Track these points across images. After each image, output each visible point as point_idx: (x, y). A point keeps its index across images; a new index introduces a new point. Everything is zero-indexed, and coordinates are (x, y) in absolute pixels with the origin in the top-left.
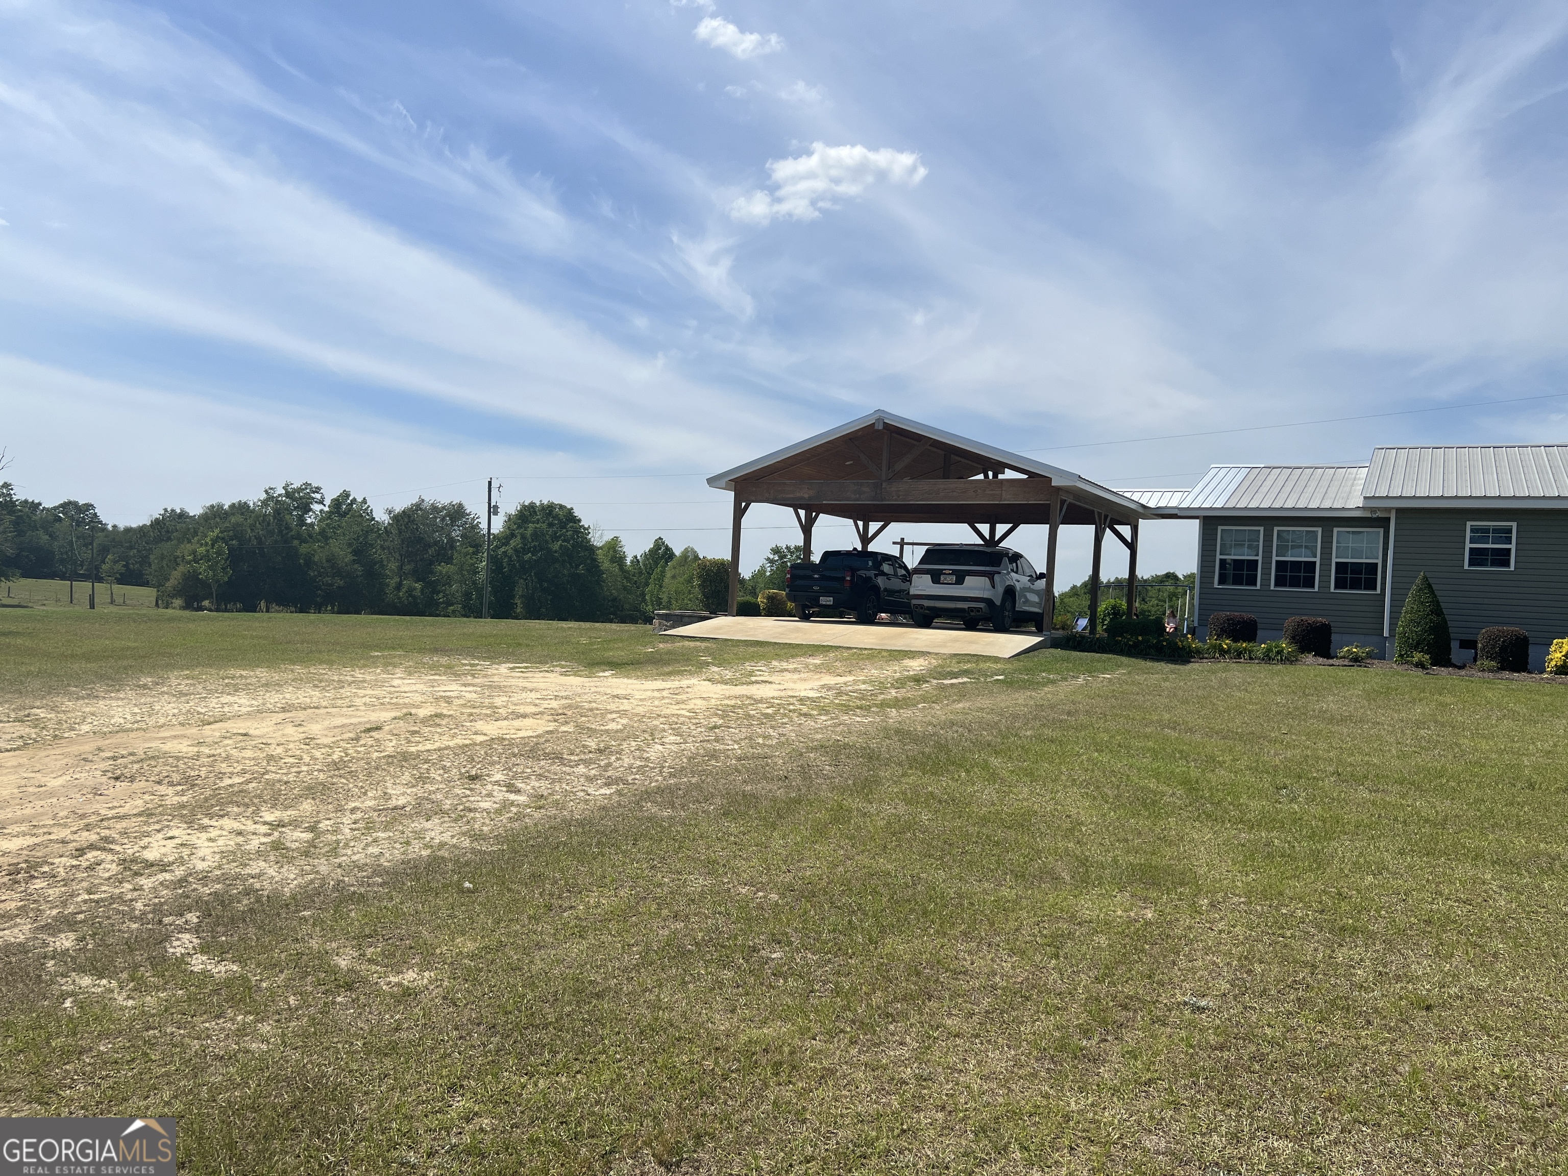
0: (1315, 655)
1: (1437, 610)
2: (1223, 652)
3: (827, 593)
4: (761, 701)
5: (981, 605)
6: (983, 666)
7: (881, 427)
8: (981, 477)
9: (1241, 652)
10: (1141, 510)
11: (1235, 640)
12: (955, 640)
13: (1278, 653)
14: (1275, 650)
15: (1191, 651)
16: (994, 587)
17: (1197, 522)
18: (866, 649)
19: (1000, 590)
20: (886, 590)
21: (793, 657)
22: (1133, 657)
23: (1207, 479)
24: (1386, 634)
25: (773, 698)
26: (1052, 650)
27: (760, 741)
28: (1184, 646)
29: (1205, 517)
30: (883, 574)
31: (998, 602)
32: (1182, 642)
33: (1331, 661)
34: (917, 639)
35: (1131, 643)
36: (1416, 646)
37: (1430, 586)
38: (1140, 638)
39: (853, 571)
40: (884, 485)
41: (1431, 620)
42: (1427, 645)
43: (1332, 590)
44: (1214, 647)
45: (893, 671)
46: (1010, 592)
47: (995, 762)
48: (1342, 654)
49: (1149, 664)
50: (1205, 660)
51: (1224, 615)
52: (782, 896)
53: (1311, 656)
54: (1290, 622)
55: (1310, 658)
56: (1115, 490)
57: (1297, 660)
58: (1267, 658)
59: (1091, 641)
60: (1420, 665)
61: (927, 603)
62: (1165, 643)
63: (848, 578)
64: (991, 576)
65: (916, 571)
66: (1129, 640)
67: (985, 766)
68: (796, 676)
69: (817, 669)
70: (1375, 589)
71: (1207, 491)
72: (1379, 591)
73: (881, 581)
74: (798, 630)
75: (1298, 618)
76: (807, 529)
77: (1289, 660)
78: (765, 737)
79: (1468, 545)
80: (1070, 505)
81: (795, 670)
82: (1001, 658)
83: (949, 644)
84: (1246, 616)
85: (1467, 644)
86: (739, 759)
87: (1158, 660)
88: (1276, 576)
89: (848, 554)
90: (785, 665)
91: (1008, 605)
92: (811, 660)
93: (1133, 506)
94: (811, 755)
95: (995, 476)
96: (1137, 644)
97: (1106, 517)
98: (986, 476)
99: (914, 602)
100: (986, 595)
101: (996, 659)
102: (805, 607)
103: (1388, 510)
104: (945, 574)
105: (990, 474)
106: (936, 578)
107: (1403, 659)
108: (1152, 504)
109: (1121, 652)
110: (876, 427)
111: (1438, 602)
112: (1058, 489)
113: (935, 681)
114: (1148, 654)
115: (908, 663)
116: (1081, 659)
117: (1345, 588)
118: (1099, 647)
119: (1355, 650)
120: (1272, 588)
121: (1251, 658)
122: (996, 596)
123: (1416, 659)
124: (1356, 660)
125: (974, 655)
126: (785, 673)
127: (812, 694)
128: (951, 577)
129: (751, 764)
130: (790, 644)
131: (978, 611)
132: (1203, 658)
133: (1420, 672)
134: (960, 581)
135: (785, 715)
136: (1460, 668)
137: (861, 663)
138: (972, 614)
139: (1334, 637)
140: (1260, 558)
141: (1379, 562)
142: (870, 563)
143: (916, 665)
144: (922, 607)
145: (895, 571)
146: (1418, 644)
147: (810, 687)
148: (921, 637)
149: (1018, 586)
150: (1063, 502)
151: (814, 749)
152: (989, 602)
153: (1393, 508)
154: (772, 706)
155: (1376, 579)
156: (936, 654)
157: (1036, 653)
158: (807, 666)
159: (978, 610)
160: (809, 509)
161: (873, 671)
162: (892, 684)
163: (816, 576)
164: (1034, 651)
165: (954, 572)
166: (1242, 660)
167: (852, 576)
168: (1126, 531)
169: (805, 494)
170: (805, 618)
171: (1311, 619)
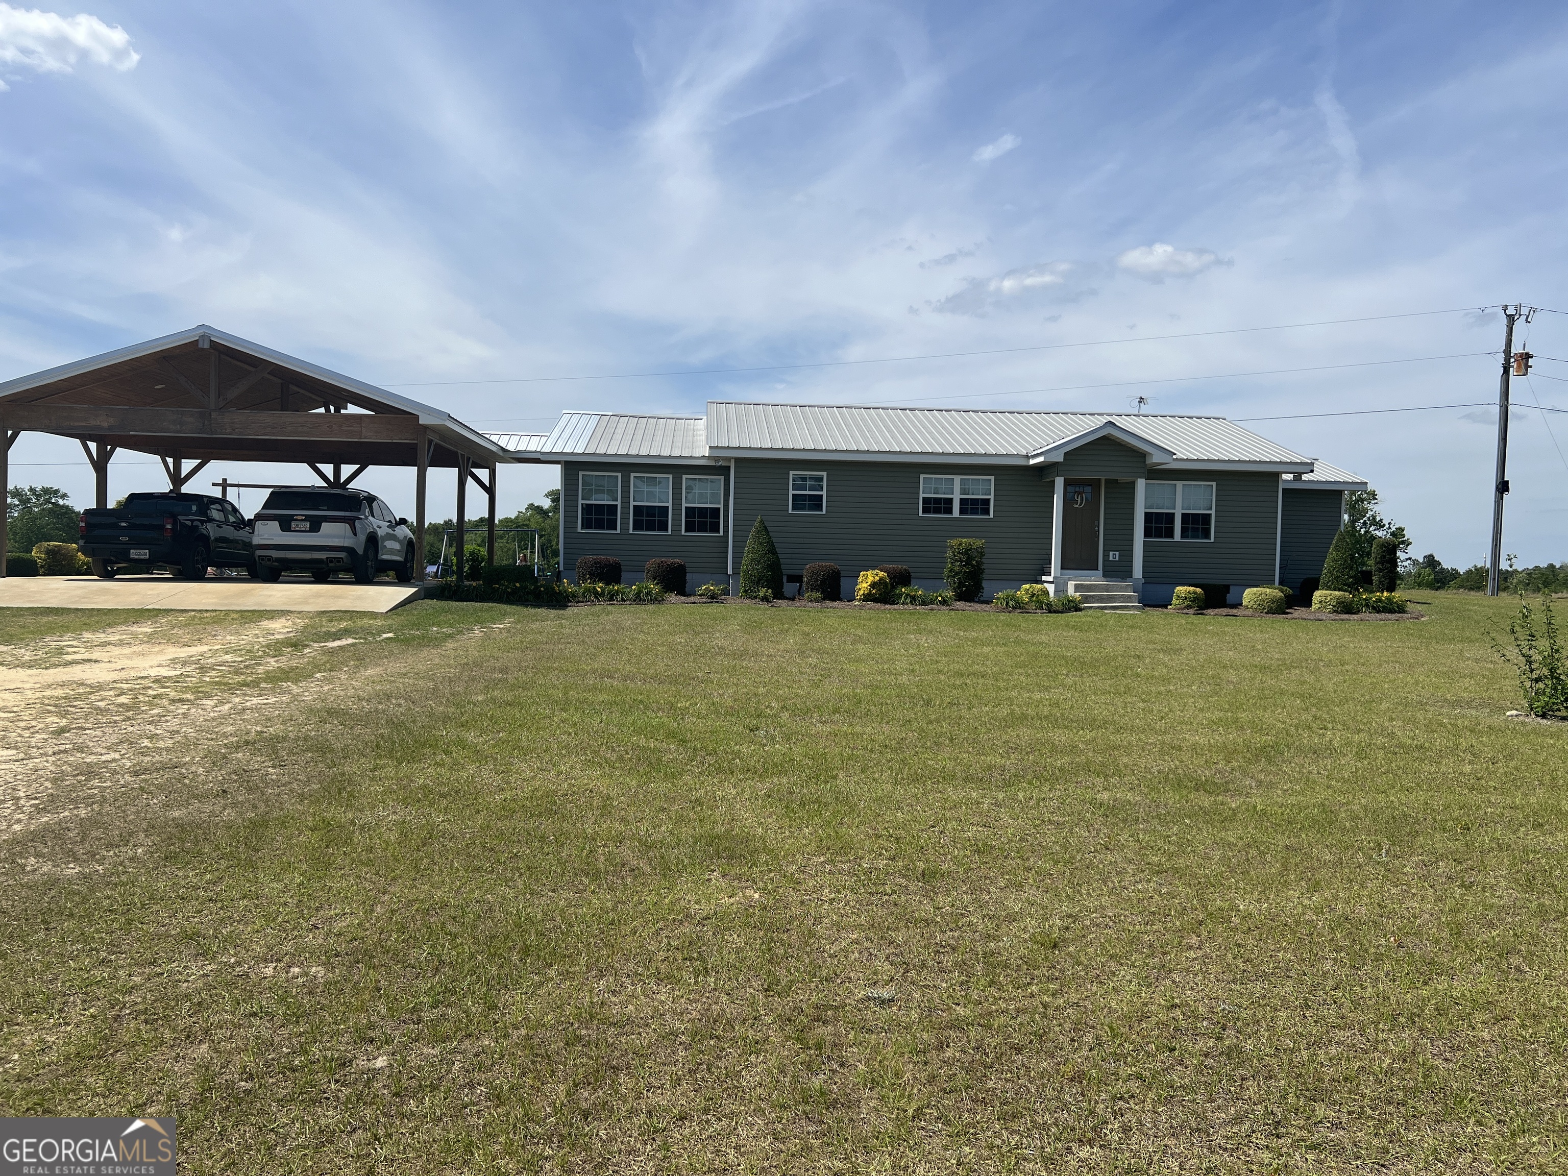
0: (676, 595)
1: (772, 550)
2: (597, 595)
3: (139, 545)
4: (100, 687)
5: (342, 555)
6: (360, 623)
7: (206, 346)
8: (322, 410)
9: (613, 595)
10: (501, 453)
11: (608, 583)
12: (318, 595)
13: (648, 594)
14: (644, 591)
15: (567, 596)
16: (355, 534)
17: (558, 468)
18: (207, 611)
19: (362, 538)
20: (217, 540)
21: (110, 625)
22: (513, 604)
23: (562, 424)
24: (730, 572)
25: (114, 681)
26: (429, 602)
27: (146, 743)
28: (560, 591)
29: (565, 462)
30: (211, 520)
31: (360, 551)
32: (559, 587)
33: (692, 599)
34: (270, 596)
35: (509, 590)
36: (758, 582)
37: (766, 528)
38: (518, 585)
39: (174, 517)
40: (214, 415)
41: (768, 558)
42: (766, 581)
43: (683, 533)
44: (588, 590)
45: (252, 636)
46: (373, 540)
47: (471, 737)
48: (700, 592)
49: (533, 611)
50: (581, 604)
51: (591, 557)
52: (329, 966)
53: (673, 595)
54: (651, 563)
55: (673, 597)
56: (480, 432)
57: (663, 600)
58: (638, 599)
59: (468, 590)
60: (765, 599)
61: (275, 554)
62: (542, 589)
63: (169, 527)
64: (351, 521)
65: (259, 517)
66: (507, 587)
67: (462, 744)
68: (127, 650)
69: (150, 639)
70: (718, 531)
71: (566, 435)
72: (721, 534)
73: (211, 530)
74: (106, 591)
75: (658, 560)
76: (100, 466)
77: (657, 600)
78: (151, 738)
79: (791, 492)
80: (437, 445)
81: (121, 643)
82: (377, 613)
83: (312, 600)
84: (612, 559)
85: (797, 579)
86: (136, 774)
87: (539, 606)
88: (634, 520)
89: (163, 496)
90: (102, 637)
91: (371, 554)
92: (136, 629)
93: (494, 448)
94: (240, 755)
95: (337, 410)
96: (515, 591)
97: (469, 459)
98: (328, 410)
99: (259, 553)
100: (347, 543)
101: (373, 615)
102: (107, 562)
103: (728, 459)
104: (296, 520)
105: (332, 408)
106: (286, 524)
107: (748, 594)
108: (511, 447)
109: (499, 600)
110: (200, 346)
111: (772, 542)
112: (426, 428)
113: (316, 645)
114: (527, 600)
115: (266, 624)
116: (463, 609)
117: (693, 531)
118: (476, 596)
119: (712, 588)
120: (631, 531)
121: (623, 600)
122: (358, 543)
123: (761, 594)
124: (713, 597)
125: (346, 612)
126: (109, 648)
127: (165, 672)
128: (304, 523)
129: (158, 779)
130: (99, 610)
131: (339, 562)
132: (578, 602)
133: (764, 606)
134: (315, 526)
135: (150, 704)
136: (793, 599)
137: (208, 628)
138: (331, 565)
139: (689, 577)
140: (619, 503)
141: (721, 506)
142: (194, 508)
143: (280, 628)
144: (270, 558)
145: (226, 517)
146: (759, 580)
147: (155, 663)
148: (274, 593)
149: (380, 533)
150: (430, 442)
151: (238, 747)
152: (350, 551)
153: (732, 458)
154: (124, 694)
155: (719, 522)
156: (300, 612)
157: (412, 605)
158: (135, 636)
159: (339, 560)
160: (101, 441)
161: (228, 638)
162: (264, 652)
163: (123, 524)
164: (410, 603)
165: (308, 518)
166: (615, 602)
167: (174, 523)
168: (483, 474)
169: (103, 422)
170: (108, 576)
171: (670, 561)
